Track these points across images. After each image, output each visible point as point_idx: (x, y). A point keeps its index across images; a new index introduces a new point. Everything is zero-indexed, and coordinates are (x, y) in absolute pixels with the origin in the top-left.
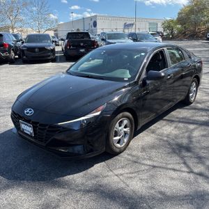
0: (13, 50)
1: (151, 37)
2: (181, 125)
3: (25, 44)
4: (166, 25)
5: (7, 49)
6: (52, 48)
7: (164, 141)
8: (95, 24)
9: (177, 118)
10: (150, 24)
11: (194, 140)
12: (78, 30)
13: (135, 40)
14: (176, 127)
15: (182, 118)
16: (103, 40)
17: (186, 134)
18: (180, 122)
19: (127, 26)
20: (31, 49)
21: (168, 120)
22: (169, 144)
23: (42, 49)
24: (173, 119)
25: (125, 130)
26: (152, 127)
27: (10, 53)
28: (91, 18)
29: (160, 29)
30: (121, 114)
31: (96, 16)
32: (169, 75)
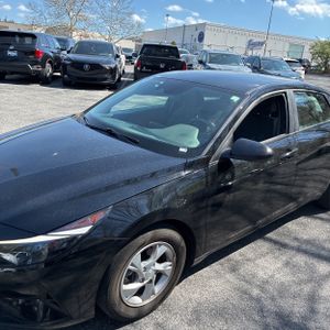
0: (50, 62)
1: (286, 66)
2: (300, 259)
3: (70, 56)
4: (318, 49)
5: (39, 60)
6: (113, 66)
7: (251, 298)
8: (201, 37)
9: (296, 239)
10: (291, 45)
11: (321, 307)
12: (173, 43)
13: (256, 69)
14: (287, 264)
15: (308, 242)
16: (201, 62)
17: (307, 289)
18: (299, 250)
19: (252, 45)
20: (78, 65)
21: (276, 242)
22: (261, 310)
23: (96, 66)
24: (287, 241)
25: (159, 267)
26: (235, 255)
27: (44, 67)
28: (196, 27)
29: (307, 56)
30: (150, 234)
31: (204, 24)
32: (289, 150)
